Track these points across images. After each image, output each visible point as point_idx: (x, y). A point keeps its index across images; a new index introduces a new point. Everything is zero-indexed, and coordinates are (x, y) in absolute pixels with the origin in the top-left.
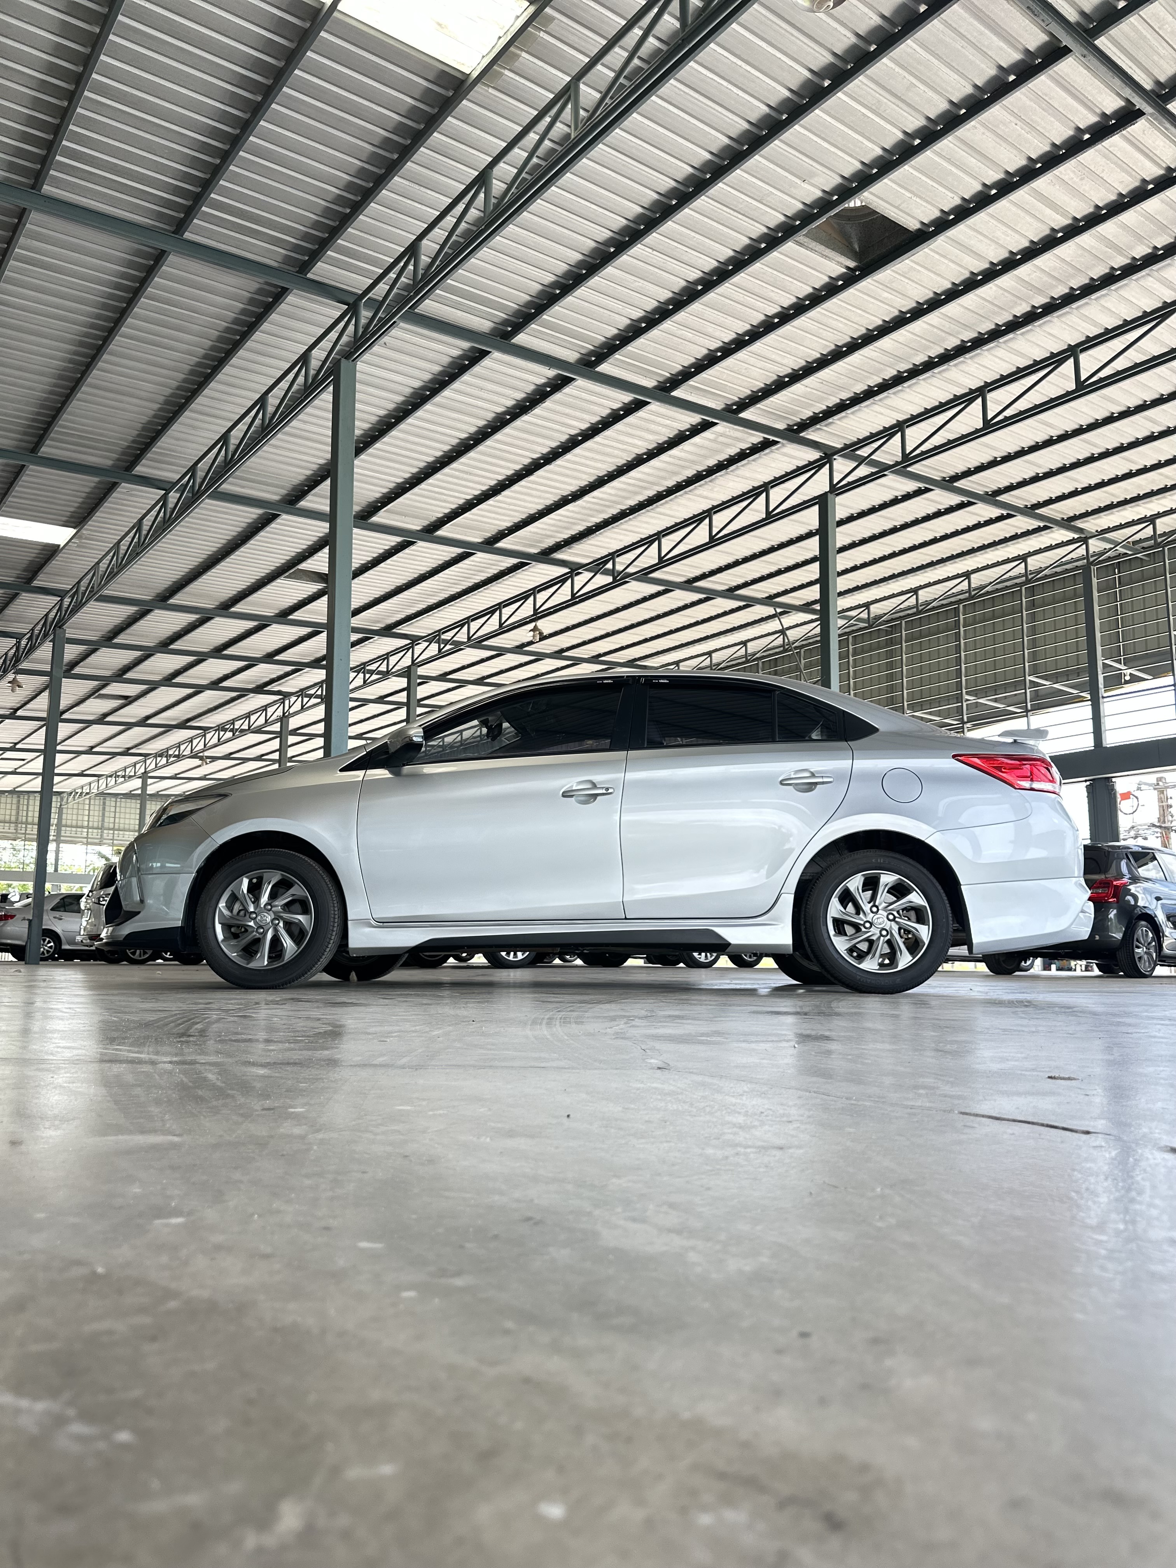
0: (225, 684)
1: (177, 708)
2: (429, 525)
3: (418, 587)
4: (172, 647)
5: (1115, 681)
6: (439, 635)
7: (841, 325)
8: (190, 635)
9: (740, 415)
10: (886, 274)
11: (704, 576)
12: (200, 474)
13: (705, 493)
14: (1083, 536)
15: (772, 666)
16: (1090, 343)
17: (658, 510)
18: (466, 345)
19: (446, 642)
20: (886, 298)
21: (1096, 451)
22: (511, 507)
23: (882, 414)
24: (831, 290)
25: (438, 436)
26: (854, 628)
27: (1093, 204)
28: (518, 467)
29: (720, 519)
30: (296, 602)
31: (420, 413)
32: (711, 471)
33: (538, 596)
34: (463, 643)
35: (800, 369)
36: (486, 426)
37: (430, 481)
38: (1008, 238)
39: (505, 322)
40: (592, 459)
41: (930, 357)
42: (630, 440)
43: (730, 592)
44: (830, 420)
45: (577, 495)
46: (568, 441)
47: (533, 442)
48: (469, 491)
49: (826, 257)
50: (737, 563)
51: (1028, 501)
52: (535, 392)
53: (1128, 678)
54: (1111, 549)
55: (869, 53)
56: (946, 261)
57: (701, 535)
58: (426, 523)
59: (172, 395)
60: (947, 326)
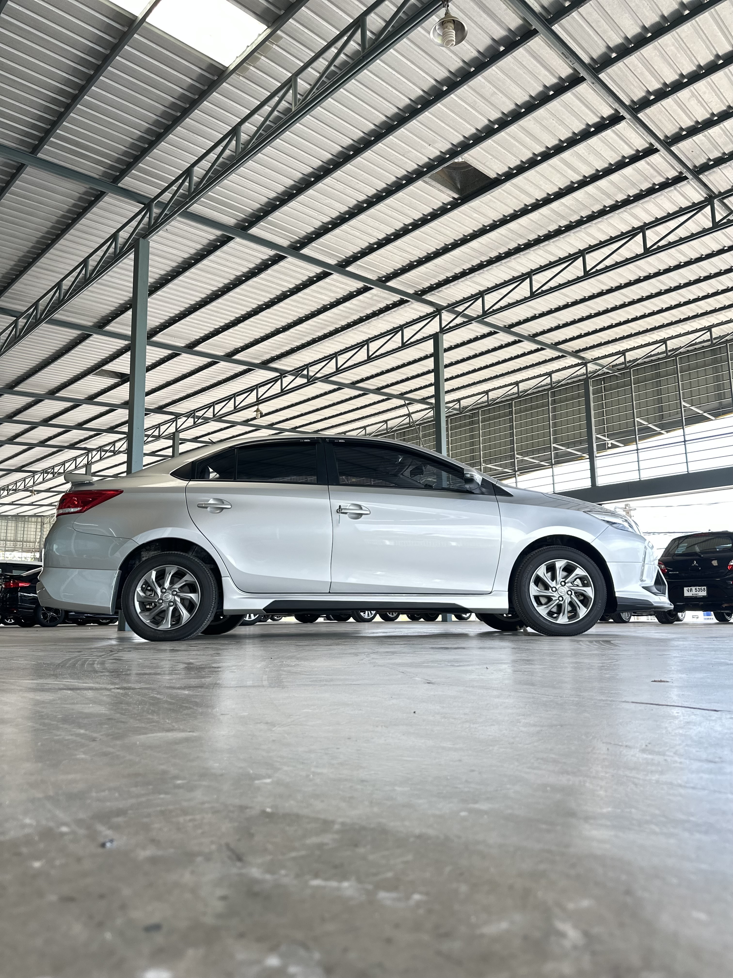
0: (49, 443)
1: (15, 459)
2: (190, 344)
3: (181, 382)
4: (15, 418)
5: (603, 447)
6: (194, 413)
7: (448, 232)
8: (27, 411)
9: (387, 284)
10: (476, 203)
11: (362, 380)
12: (41, 308)
13: (365, 330)
14: (584, 362)
15: (402, 435)
16: (592, 249)
17: (336, 339)
18: (219, 233)
19: (199, 418)
20: (476, 217)
21: (593, 312)
22: (244, 334)
23: (470, 286)
24: (443, 211)
25: (198, 288)
26: (451, 414)
27: (595, 169)
28: (249, 310)
29: (373, 346)
30: (99, 390)
31: (187, 274)
32: (368, 317)
33: (260, 390)
34: (210, 418)
35: (424, 257)
36: (229, 284)
37: (192, 316)
38: (547, 186)
39: (244, 220)
40: (296, 306)
41: (500, 253)
42: (320, 296)
43: (378, 391)
44: (440, 289)
45: (285, 329)
46: (281, 295)
47: (259, 295)
48: (217, 323)
49: (441, 191)
50: (382, 373)
51: (554, 340)
52: (261, 264)
53: (610, 445)
54: (600, 369)
55: (470, 72)
56: (511, 197)
57: (362, 355)
58: (188, 342)
59: (24, 256)
60: (510, 235)
